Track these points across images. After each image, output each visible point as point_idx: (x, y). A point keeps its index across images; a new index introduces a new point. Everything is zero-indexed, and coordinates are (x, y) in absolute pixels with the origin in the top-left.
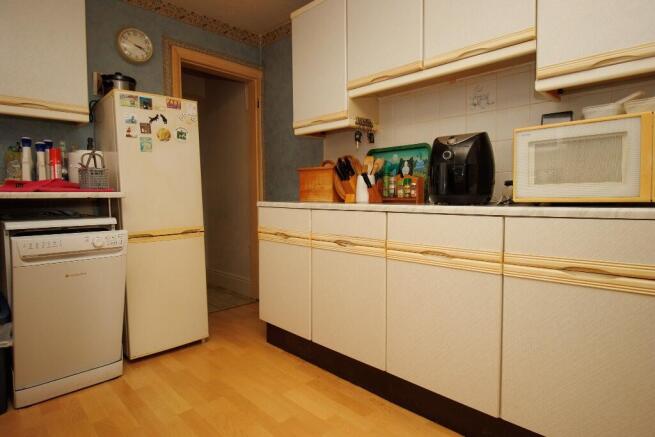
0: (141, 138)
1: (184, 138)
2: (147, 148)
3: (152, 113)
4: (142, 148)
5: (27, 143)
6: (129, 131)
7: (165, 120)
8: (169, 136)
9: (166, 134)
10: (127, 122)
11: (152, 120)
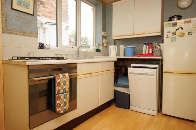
0: (172, 38)
1: (191, 34)
2: (174, 41)
3: (177, 28)
4: (172, 41)
5: (145, 44)
6: (167, 36)
7: (182, 29)
8: (184, 35)
9: (182, 34)
10: (167, 33)
11: (177, 30)
